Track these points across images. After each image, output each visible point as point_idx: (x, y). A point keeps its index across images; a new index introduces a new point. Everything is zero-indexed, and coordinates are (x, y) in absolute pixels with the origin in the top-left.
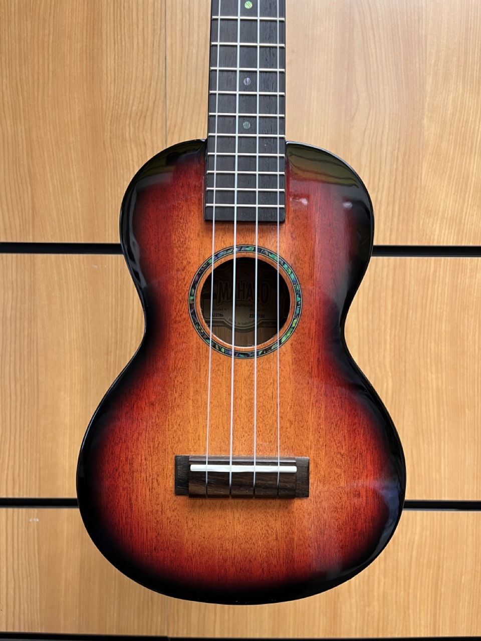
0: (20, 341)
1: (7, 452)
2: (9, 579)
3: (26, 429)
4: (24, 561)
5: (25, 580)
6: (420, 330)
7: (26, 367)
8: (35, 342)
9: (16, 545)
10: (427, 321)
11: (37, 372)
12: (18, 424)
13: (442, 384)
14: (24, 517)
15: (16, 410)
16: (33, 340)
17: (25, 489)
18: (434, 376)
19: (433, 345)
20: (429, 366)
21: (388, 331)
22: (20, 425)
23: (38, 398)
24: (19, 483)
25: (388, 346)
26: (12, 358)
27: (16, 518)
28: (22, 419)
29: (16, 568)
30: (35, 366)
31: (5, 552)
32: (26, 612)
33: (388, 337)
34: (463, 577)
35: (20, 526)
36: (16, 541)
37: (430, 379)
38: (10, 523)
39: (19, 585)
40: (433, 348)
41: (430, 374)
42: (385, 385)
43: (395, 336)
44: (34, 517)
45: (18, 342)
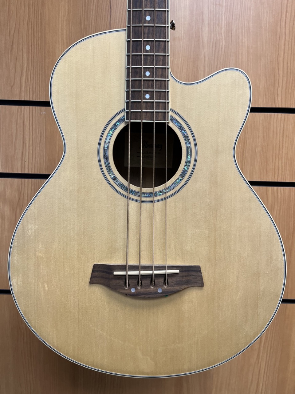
0: (37, 16)
1: (30, 76)
2: (30, 144)
3: (39, 64)
4: (38, 135)
5: (38, 145)
6: (240, 15)
7: (39, 30)
8: (44, 17)
9: (34, 126)
10: (243, 10)
11: (45, 32)
12: (35, 61)
13: (250, 44)
14: (38, 111)
15: (34, 53)
16: (43, 16)
17: (38, 96)
18: (246, 39)
19: (246, 22)
20: (244, 34)
21: (223, 14)
22: (36, 61)
23: (45, 47)
24: (36, 93)
25: (223, 22)
26: (33, 26)
27: (34, 112)
28: (37, 58)
29: (34, 139)
30: (44, 30)
31: (28, 130)
32: (38, 163)
33: (223, 18)
34: (257, 149)
35: (36, 116)
36: (34, 124)
37: (244, 41)
38: (31, 114)
39: (35, 148)
40: (246, 25)
41: (244, 38)
42: (221, 44)
43: (227, 17)
44: (43, 112)
45: (36, 17)
